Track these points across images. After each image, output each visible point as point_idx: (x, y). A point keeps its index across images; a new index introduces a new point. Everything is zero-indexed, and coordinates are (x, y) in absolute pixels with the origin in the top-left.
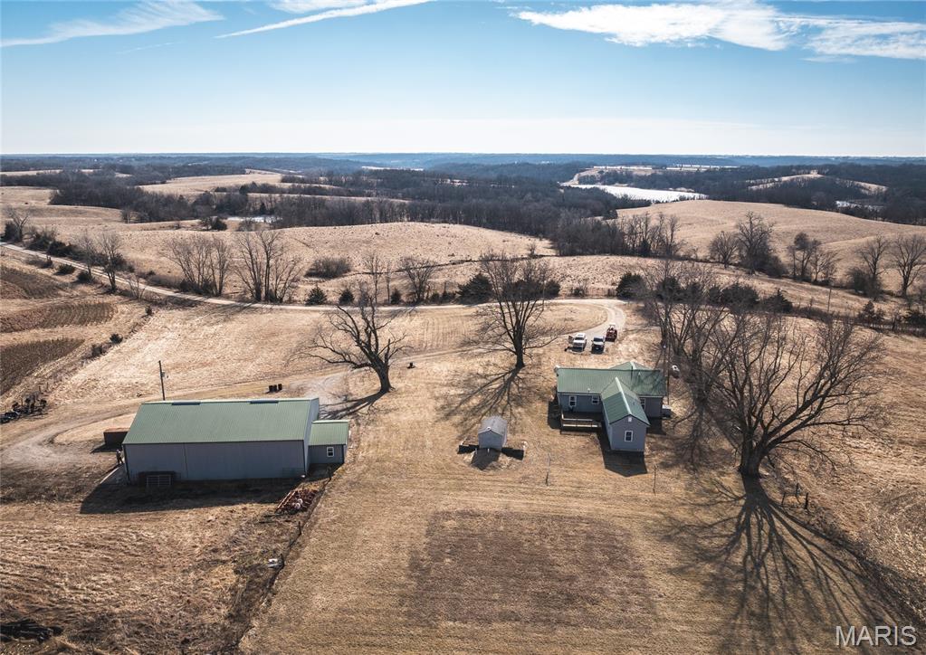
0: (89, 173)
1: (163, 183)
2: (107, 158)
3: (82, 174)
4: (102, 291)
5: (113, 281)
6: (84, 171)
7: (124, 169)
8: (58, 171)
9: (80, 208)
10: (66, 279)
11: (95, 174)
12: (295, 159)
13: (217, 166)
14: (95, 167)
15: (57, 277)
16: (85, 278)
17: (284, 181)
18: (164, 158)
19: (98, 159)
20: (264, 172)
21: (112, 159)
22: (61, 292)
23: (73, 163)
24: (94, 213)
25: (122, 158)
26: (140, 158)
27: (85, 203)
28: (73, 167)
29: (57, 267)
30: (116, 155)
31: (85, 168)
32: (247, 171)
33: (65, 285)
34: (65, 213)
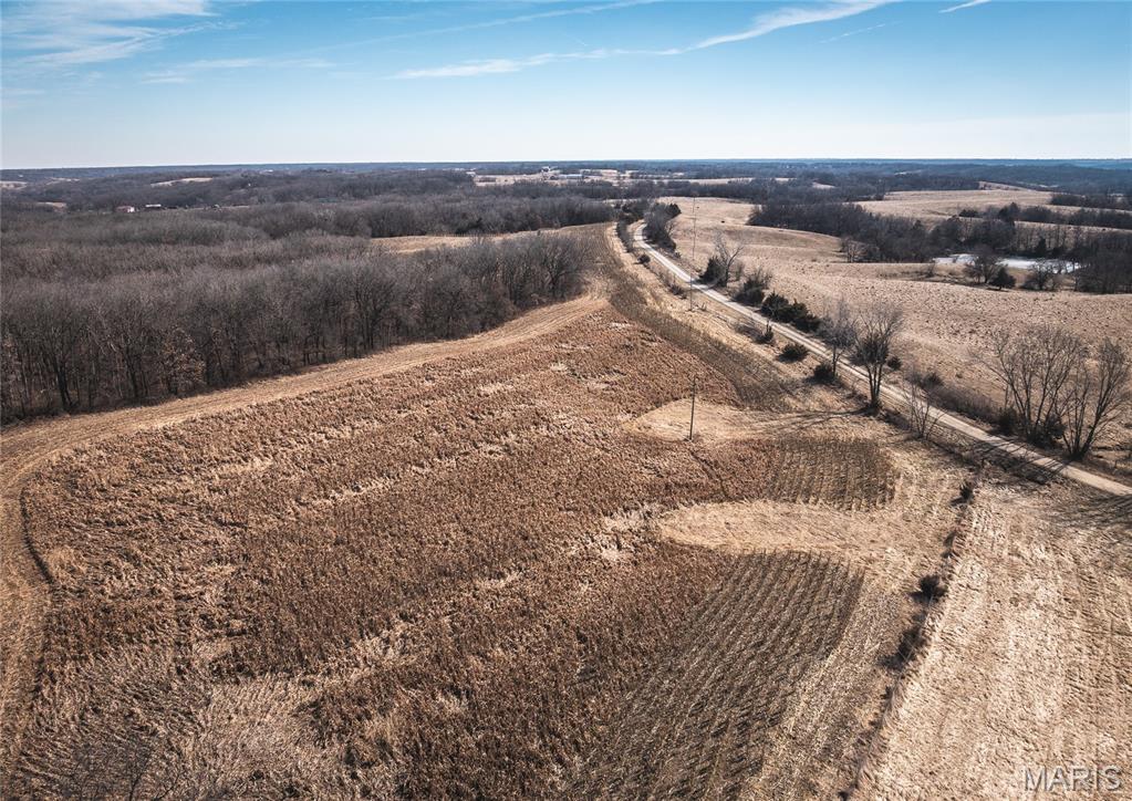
0: (784, 183)
1: (880, 199)
2: (801, 164)
3: (776, 184)
4: (853, 406)
5: (875, 391)
6: (778, 179)
7: (824, 179)
8: (750, 179)
9: (786, 232)
10: (795, 372)
11: (790, 183)
12: (1046, 168)
13: (940, 177)
14: (789, 175)
15: (781, 365)
16: (824, 376)
17: (1054, 202)
18: (868, 165)
19: (790, 165)
20: (1005, 186)
21: (806, 166)
22: (788, 400)
23: (765, 170)
24: (805, 241)
25: (817, 164)
26: (838, 164)
27: (790, 224)
28: (765, 175)
29: (782, 345)
30: (810, 160)
31: (777, 176)
32: (982, 184)
33: (794, 384)
34: (767, 238)
